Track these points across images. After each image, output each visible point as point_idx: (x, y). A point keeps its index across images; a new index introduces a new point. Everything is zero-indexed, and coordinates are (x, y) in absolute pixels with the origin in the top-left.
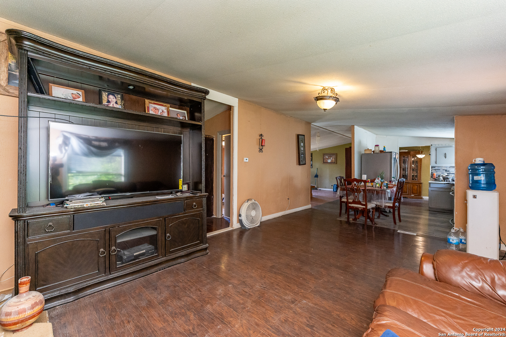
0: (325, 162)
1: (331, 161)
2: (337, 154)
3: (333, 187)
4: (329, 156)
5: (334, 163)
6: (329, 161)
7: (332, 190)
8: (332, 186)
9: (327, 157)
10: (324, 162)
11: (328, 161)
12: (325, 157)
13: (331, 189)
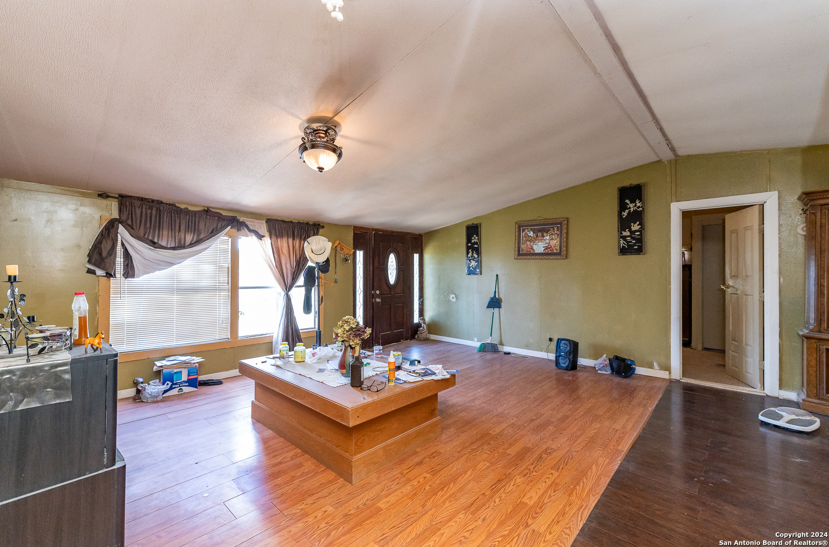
0: (522, 254)
1: (546, 248)
2: (568, 219)
3: (553, 345)
4: (540, 231)
5: (559, 254)
6: (539, 247)
7: (552, 356)
8: (551, 340)
9: (531, 234)
10: (519, 254)
11: (535, 247)
12: (523, 234)
13: (547, 351)
